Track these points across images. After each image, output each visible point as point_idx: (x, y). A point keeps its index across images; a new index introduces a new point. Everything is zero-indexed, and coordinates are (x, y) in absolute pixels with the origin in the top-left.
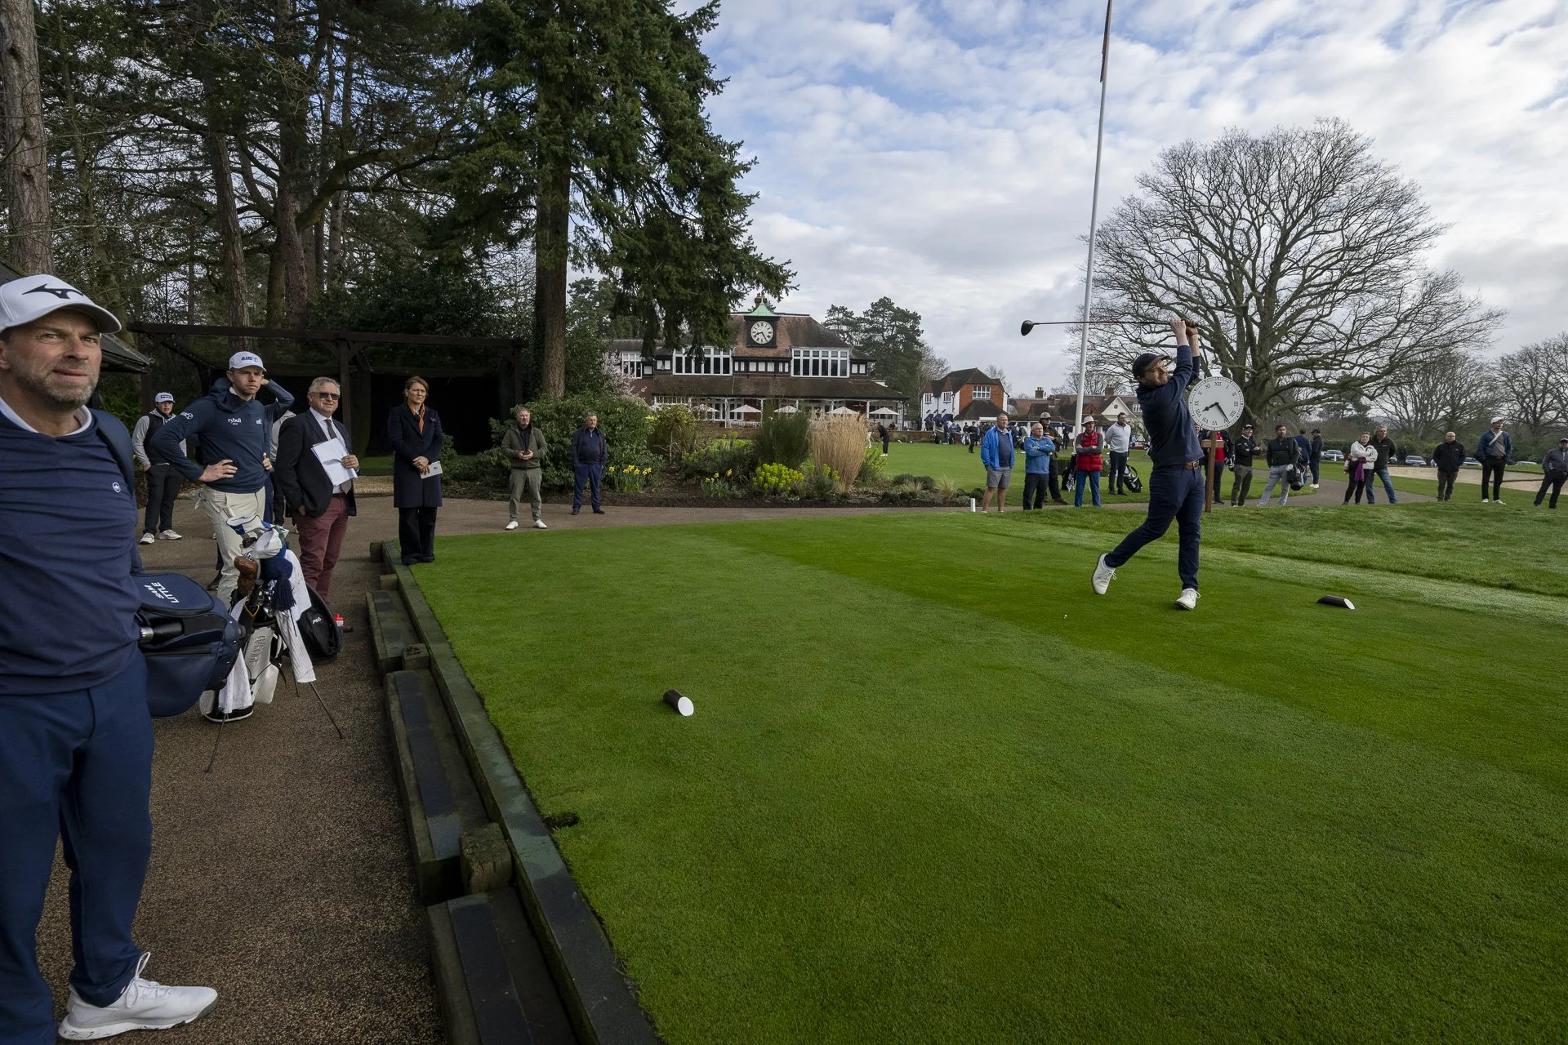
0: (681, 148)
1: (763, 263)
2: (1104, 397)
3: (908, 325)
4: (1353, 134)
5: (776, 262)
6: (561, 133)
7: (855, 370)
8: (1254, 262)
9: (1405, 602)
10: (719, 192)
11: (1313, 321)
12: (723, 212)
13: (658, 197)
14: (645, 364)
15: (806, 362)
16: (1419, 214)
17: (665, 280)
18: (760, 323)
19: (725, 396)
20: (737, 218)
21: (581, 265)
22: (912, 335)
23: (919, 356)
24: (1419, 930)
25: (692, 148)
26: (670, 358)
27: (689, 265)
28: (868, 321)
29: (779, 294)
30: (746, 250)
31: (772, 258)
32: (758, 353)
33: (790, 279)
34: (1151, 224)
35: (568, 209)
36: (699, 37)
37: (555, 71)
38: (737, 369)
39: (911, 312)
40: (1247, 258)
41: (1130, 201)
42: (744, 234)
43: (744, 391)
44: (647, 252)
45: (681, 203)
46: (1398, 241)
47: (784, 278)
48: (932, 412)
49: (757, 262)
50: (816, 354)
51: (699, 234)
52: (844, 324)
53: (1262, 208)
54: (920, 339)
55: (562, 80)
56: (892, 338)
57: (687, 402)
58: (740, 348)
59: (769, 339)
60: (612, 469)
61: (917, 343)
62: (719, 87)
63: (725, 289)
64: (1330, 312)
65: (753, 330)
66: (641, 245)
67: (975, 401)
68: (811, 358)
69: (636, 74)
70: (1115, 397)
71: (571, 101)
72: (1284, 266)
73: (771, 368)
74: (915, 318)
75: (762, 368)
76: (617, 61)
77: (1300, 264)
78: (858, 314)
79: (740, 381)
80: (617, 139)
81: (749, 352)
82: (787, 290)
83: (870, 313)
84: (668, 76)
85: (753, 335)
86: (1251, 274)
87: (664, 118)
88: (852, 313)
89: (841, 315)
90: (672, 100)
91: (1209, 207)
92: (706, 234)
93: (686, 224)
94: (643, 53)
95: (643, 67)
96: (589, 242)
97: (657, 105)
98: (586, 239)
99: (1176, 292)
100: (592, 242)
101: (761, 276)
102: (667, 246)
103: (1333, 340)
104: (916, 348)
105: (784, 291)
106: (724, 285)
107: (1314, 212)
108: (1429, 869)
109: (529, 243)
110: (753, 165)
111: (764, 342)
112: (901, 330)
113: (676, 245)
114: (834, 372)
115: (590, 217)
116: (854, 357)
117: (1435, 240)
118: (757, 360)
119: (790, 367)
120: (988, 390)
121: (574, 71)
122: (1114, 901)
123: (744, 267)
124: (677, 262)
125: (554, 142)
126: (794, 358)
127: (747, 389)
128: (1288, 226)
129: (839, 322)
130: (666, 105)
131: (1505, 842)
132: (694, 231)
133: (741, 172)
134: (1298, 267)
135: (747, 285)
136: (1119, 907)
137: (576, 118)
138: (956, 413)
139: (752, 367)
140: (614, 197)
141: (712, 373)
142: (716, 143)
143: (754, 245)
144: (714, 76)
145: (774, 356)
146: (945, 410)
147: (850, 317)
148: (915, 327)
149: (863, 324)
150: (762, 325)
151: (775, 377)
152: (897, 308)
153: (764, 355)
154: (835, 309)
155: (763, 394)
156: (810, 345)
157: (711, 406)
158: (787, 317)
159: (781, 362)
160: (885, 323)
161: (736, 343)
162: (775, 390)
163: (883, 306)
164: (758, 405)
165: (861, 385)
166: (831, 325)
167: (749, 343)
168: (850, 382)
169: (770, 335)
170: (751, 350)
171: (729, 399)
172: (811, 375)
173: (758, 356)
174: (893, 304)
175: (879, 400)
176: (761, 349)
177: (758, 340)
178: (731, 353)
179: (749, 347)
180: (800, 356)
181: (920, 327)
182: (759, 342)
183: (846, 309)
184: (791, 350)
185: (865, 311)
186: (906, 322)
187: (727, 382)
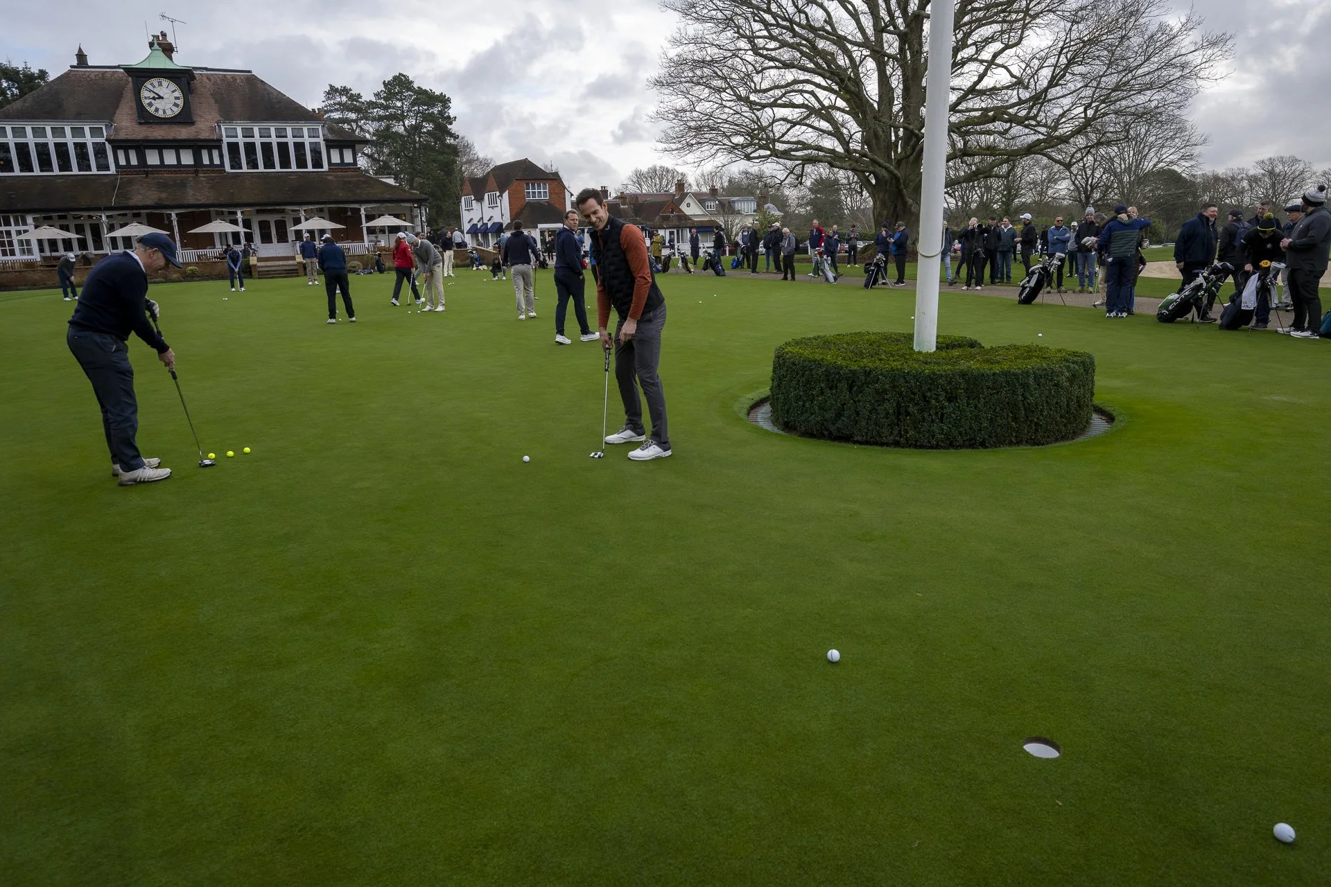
2: (674, 195)
3: (436, 110)
7: (336, 158)
15: (250, 147)
18: (155, 81)
19: (99, 209)
22: (442, 124)
28: (382, 106)
32: (158, 133)
38: (122, 162)
39: (437, 93)
43: (136, 200)
48: (475, 221)
50: (265, 133)
52: (351, 110)
54: (453, 128)
56: (416, 129)
57: (25, 223)
58: (126, 125)
59: (177, 110)
61: (450, 133)
65: (145, 93)
67: (529, 203)
68: (257, 140)
70: (686, 194)
73: (187, 158)
74: (444, 101)
75: (170, 158)
78: (367, 96)
79: (130, 182)
81: (142, 133)
83: (383, 95)
85: (145, 102)
88: (359, 96)
89: (344, 99)
104: (450, 141)
111: (169, 114)
112: (428, 117)
114: (301, 161)
116: (330, 137)
118: (160, 145)
119: (221, 156)
120: (545, 187)
127: (144, 195)
138: (506, 220)
139: (152, 158)
141: (76, 171)
145: (191, 137)
146: (492, 217)
147: (357, 101)
148: (445, 113)
149: (375, 110)
150: (160, 84)
151: (196, 172)
152: (419, 87)
153: (170, 137)
154: (337, 90)
155: (175, 203)
156: (254, 118)
157: (65, 228)
158: (212, 75)
159: (204, 147)
160: (405, 108)
161: (117, 117)
162: (196, 194)
163: (399, 85)
164: (166, 222)
165: (350, 182)
166: (332, 111)
167: (139, 117)
168: (330, 178)
169: (177, 102)
170: (144, 128)
171: (109, 213)
172: (261, 169)
173: (160, 138)
174: (412, 82)
175: (378, 205)
176: (165, 127)
177: (157, 110)
178: (105, 134)
179: (140, 124)
180: (237, 137)
181: (452, 113)
182: (160, 114)
183: (350, 90)
184: (219, 127)
185: (375, 92)
186: (430, 105)
187: (104, 184)
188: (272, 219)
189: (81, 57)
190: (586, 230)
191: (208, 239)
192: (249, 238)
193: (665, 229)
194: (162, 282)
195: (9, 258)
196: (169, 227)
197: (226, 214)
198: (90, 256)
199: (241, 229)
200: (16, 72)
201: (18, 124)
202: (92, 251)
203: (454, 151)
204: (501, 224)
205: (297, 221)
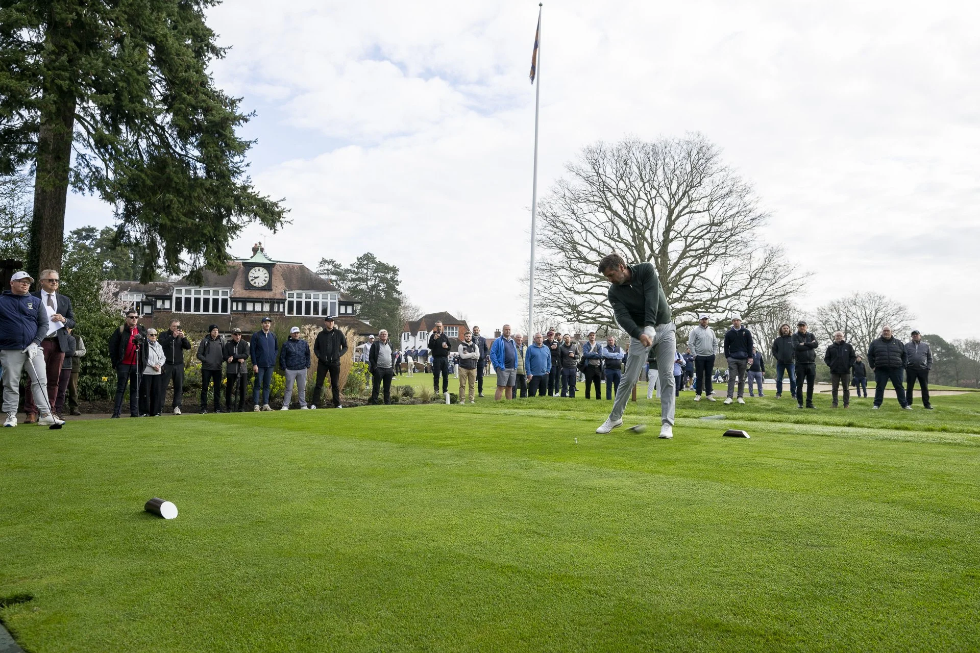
0: (185, 95)
1: (260, 200)
3: (389, 276)
4: (710, 144)
5: (273, 199)
6: (67, 70)
7: (343, 311)
8: (651, 231)
9: (784, 433)
10: (220, 135)
11: (695, 276)
12: (223, 152)
13: (162, 138)
14: (144, 303)
15: (299, 304)
16: (757, 202)
17: (166, 209)
18: (257, 269)
20: (236, 159)
21: (80, 189)
22: (392, 285)
23: (398, 302)
24: (845, 585)
25: (196, 98)
26: (170, 298)
27: (191, 197)
28: (354, 272)
29: (274, 227)
30: (244, 188)
31: (268, 196)
32: (255, 295)
33: (284, 215)
34: (577, 201)
35: (72, 139)
36: (205, 11)
37: (64, 16)
38: (234, 308)
39: (391, 265)
40: (646, 228)
41: (560, 182)
42: (242, 174)
44: (149, 182)
45: (184, 145)
46: (746, 219)
47: (280, 214)
48: (410, 349)
49: (254, 199)
50: (308, 297)
51: (201, 173)
52: (333, 274)
53: (654, 192)
54: (399, 288)
55: (70, 24)
56: (374, 287)
58: (238, 290)
59: (265, 283)
60: (105, 378)
61: (397, 292)
62: (222, 53)
63: (224, 222)
64: (706, 269)
65: (250, 274)
66: (143, 176)
68: (304, 300)
69: (144, 30)
71: (79, 45)
72: (672, 234)
73: (267, 308)
74: (394, 270)
75: (258, 307)
76: (126, 17)
77: (683, 234)
78: (345, 266)
79: (237, 319)
80: (125, 81)
81: (247, 294)
82: (282, 224)
83: (356, 265)
84: (174, 35)
85: (250, 279)
86: (649, 240)
87: (170, 71)
88: (340, 265)
89: (330, 267)
90: (178, 55)
91: (617, 189)
92: (208, 171)
93: (189, 162)
94: (152, 13)
95: (151, 25)
96: (91, 169)
97: (163, 57)
98: (88, 166)
99: (597, 251)
100: (94, 170)
101: (258, 210)
102: (170, 179)
103: (709, 290)
104: (395, 295)
105: (279, 223)
106: (222, 217)
107: (689, 197)
108: (841, 553)
109: (29, 165)
110: (252, 118)
111: (261, 285)
112: (383, 280)
113: (178, 178)
114: (325, 312)
115: (94, 147)
116: (342, 300)
117: (768, 220)
118: (254, 301)
119: (284, 307)
120: (456, 329)
121: (83, 19)
122: (597, 593)
123: (243, 202)
124: (178, 192)
125: (59, 77)
126: (288, 299)
128: (673, 206)
129: (329, 272)
130: (173, 59)
131: (889, 535)
132: (195, 168)
133: (241, 121)
134: (682, 237)
135: (245, 218)
136: (603, 596)
137: (83, 59)
139: (249, 307)
140: (118, 132)
141: (211, 312)
142: (218, 96)
143: (252, 184)
144: (217, 43)
145: (269, 298)
147: (338, 268)
148: (395, 278)
149: (350, 275)
150: (259, 270)
152: (379, 262)
153: (261, 297)
154: (326, 261)
156: (302, 288)
158: (283, 265)
159: (277, 303)
160: (369, 274)
161: (234, 285)
163: (368, 259)
167: (246, 286)
169: (266, 279)
170: (248, 291)
171: (227, 335)
172: (303, 315)
173: (255, 297)
174: (375, 258)
176: (258, 292)
177: (255, 283)
178: (229, 294)
179: (246, 290)
180: (293, 298)
181: (398, 278)
182: (256, 285)
183: (335, 261)
184: (285, 293)
185: (352, 263)
186: (386, 273)
187: (225, 319)
201: (188, 288)
204: (426, 351)
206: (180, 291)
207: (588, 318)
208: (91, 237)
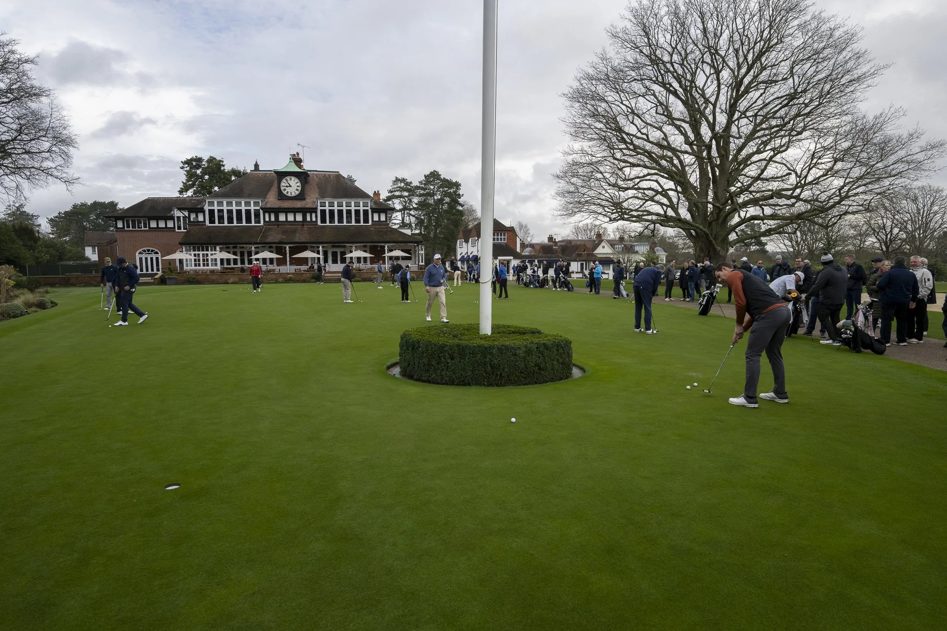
2: (595, 241)
3: (452, 191)
7: (376, 218)
18: (288, 178)
19: (251, 244)
22: (455, 198)
26: (202, 210)
28: (422, 188)
32: (286, 204)
38: (267, 219)
39: (454, 181)
41: (603, 56)
43: (270, 239)
48: (463, 254)
50: (340, 205)
54: (461, 200)
57: (215, 250)
58: (272, 200)
59: (297, 193)
65: (283, 184)
68: (336, 208)
70: (602, 241)
73: (299, 218)
74: (457, 185)
75: (291, 218)
78: (415, 183)
79: (270, 230)
81: (279, 204)
83: (423, 182)
85: (282, 188)
88: (411, 183)
89: (403, 184)
111: (293, 194)
112: (447, 194)
114: (358, 220)
116: (374, 207)
118: (286, 211)
119: (316, 217)
120: (504, 235)
127: (274, 237)
139: (282, 218)
141: (244, 223)
145: (302, 207)
146: (472, 252)
147: (409, 186)
148: (457, 192)
149: (419, 191)
150: (291, 179)
151: (303, 225)
152: (444, 178)
153: (292, 207)
154: (399, 180)
155: (289, 241)
156: (335, 197)
157: (235, 254)
158: (319, 174)
159: (308, 212)
160: (436, 190)
161: (268, 196)
162: (299, 237)
163: (434, 176)
164: (284, 251)
165: (381, 231)
166: (395, 191)
167: (278, 196)
168: (371, 229)
169: (298, 188)
170: (280, 202)
171: (257, 246)
172: (336, 223)
173: (286, 207)
174: (440, 175)
175: (395, 244)
176: (290, 201)
177: (288, 192)
178: (260, 205)
179: (279, 199)
180: (325, 206)
181: (461, 192)
182: (289, 195)
183: (406, 180)
184: (317, 201)
185: (420, 181)
186: (449, 188)
187: (256, 231)
188: (339, 250)
189: (256, 166)
190: (527, 261)
191: (305, 261)
192: (326, 261)
193: (578, 261)
194: (274, 283)
195: (206, 267)
196: (284, 254)
197: (316, 247)
198: (245, 268)
199: (321, 256)
200: (240, 172)
201: (220, 200)
202: (247, 265)
203: (461, 213)
204: (477, 256)
205: (351, 252)
206: (212, 204)
207: (633, 216)
208: (200, 167)
